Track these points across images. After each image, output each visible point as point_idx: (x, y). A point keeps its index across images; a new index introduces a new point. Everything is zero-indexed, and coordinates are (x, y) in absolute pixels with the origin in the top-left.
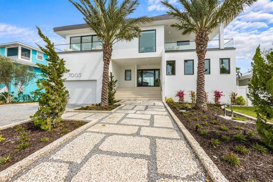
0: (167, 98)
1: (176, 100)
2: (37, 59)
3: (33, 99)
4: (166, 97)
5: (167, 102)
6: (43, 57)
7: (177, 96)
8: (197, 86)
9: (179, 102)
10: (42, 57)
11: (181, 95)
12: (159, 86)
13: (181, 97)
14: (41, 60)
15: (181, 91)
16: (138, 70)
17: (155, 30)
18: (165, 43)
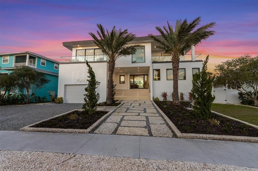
0: (154, 98)
1: (161, 99)
2: (41, 65)
3: (42, 100)
5: (154, 101)
7: (162, 96)
8: (174, 89)
9: (163, 101)
10: (45, 63)
11: (165, 95)
12: (148, 88)
13: (165, 97)
15: (165, 92)
16: (130, 75)
17: (144, 46)
18: (152, 56)
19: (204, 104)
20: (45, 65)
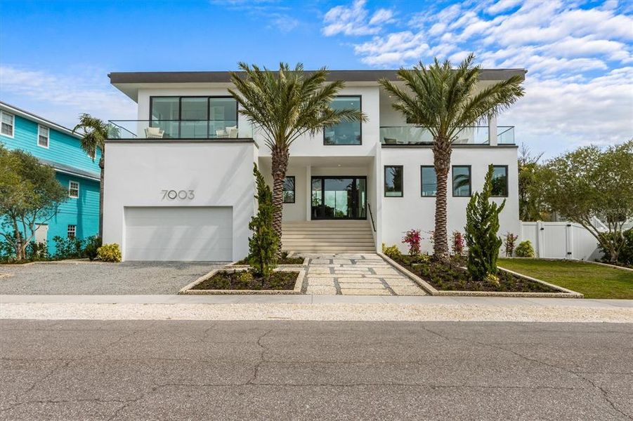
1: (405, 250)
4: (383, 245)
6: (49, 139)
7: (406, 241)
8: (436, 223)
9: (410, 254)
10: (46, 139)
11: (413, 239)
12: (365, 218)
13: (414, 243)
14: (45, 147)
15: (414, 231)
16: (313, 178)
17: (360, 96)
18: (381, 127)
19: (483, 252)
20: (48, 144)
